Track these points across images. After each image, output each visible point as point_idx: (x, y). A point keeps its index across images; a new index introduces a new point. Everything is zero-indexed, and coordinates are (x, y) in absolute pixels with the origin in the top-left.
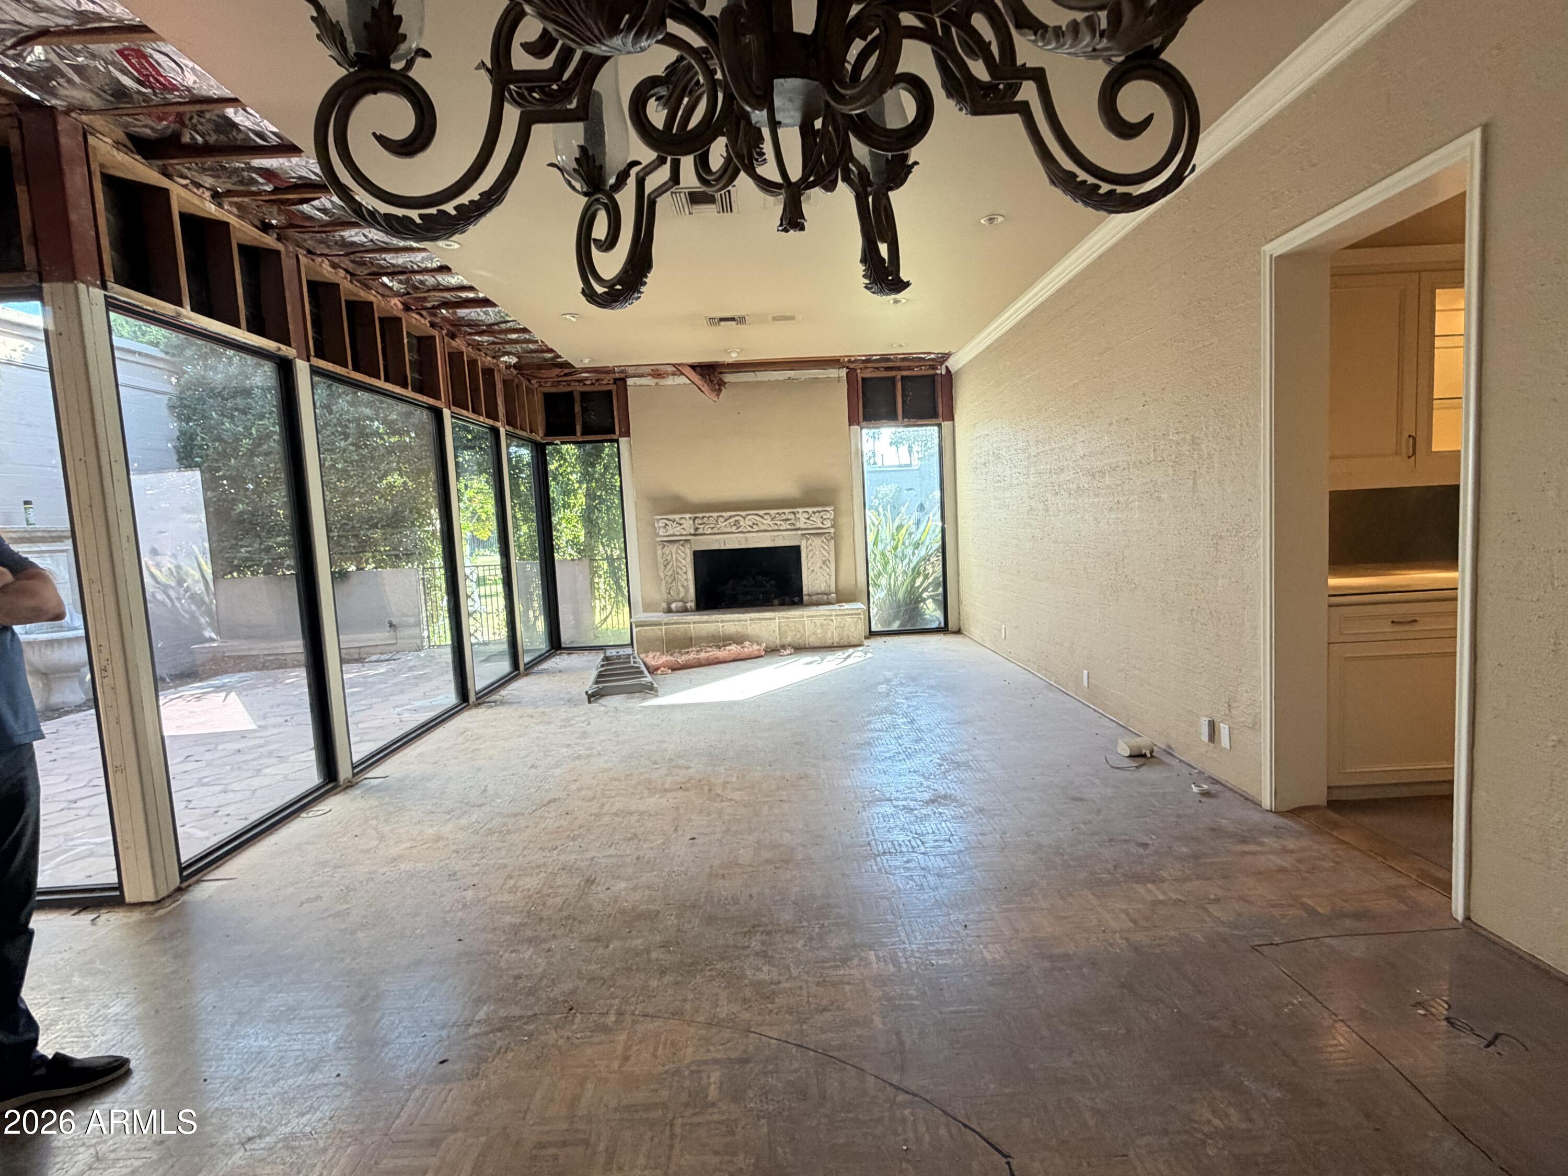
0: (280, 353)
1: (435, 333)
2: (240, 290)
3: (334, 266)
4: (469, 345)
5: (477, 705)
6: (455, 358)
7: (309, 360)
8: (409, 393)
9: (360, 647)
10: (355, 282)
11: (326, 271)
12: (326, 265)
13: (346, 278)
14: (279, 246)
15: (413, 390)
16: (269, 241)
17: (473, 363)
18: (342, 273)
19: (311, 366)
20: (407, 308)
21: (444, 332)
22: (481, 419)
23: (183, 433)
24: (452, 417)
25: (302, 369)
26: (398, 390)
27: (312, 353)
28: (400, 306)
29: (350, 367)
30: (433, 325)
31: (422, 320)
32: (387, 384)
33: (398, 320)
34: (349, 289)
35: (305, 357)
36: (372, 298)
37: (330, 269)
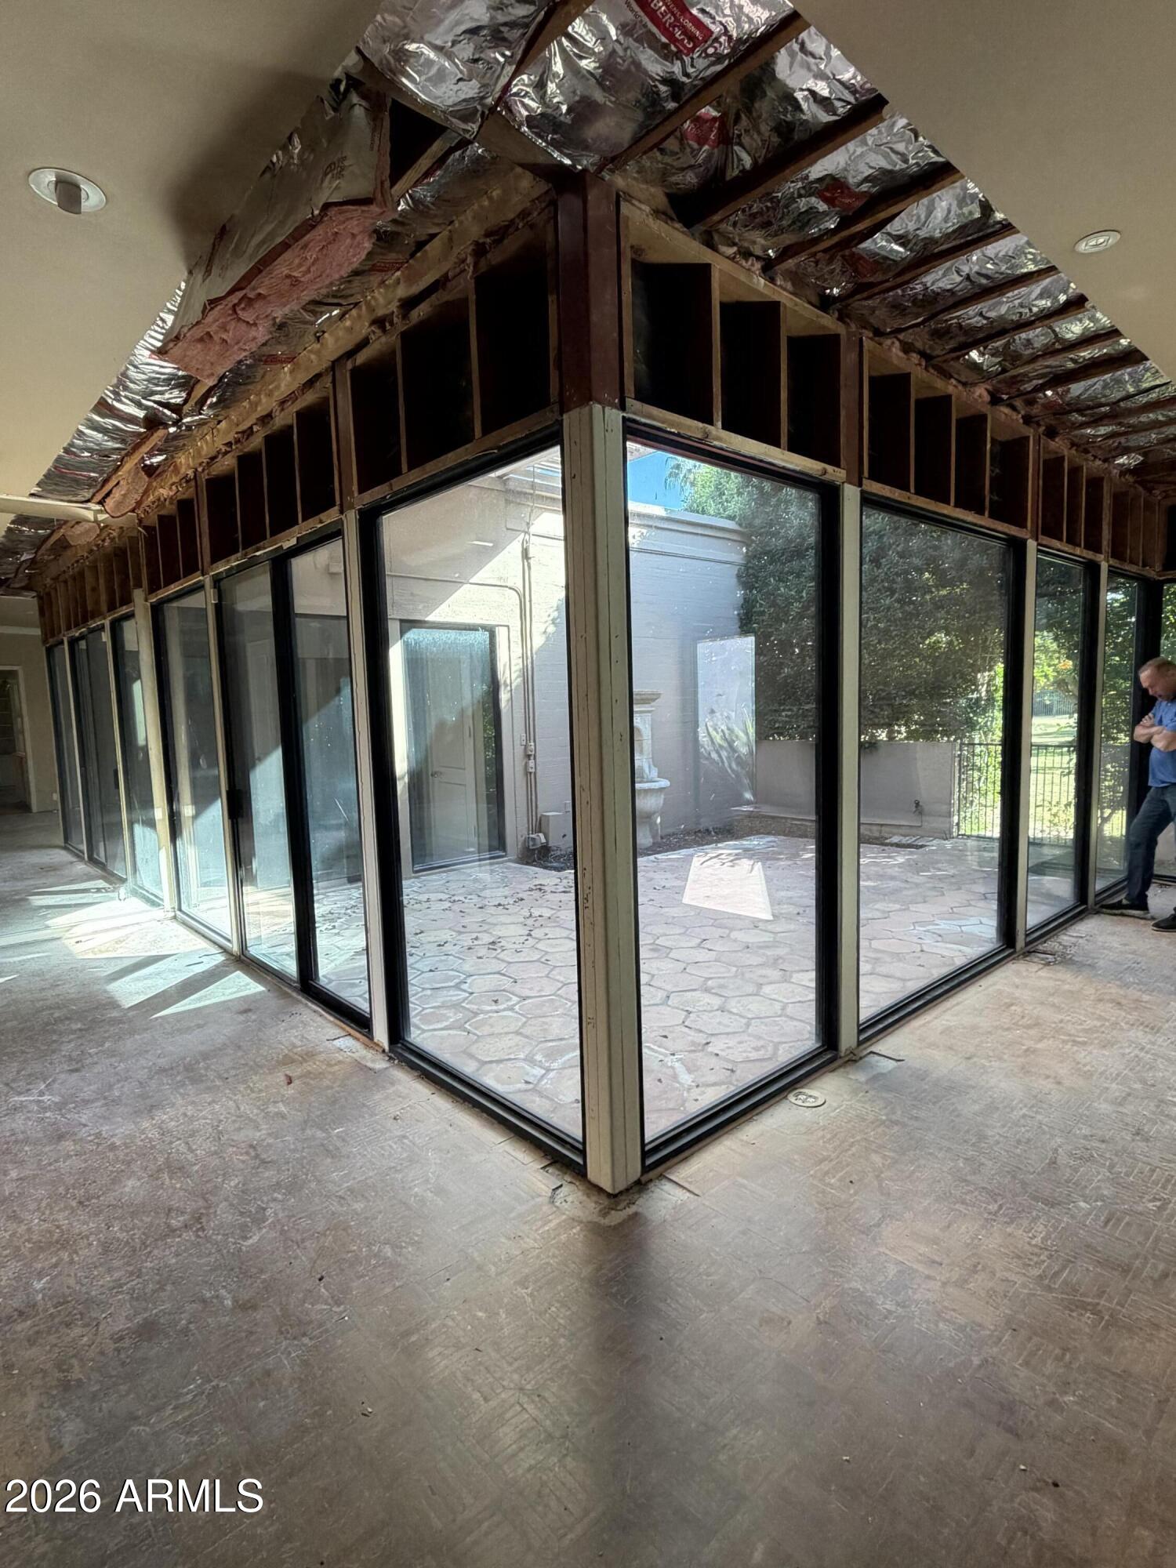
0: (827, 477)
1: (1029, 432)
2: (784, 395)
3: (907, 348)
4: (1073, 444)
5: (1028, 953)
6: (1053, 466)
7: (860, 485)
8: (984, 521)
9: (882, 825)
10: (932, 371)
11: (895, 358)
12: (896, 350)
13: (920, 365)
14: (839, 328)
15: (991, 516)
16: (828, 322)
17: (1075, 471)
18: (915, 358)
19: (862, 492)
20: (995, 400)
21: (1042, 429)
22: (1078, 551)
23: (746, 600)
24: (1039, 551)
25: (851, 496)
26: (970, 517)
27: (866, 474)
28: (987, 398)
29: (912, 490)
30: (1028, 420)
31: (1014, 415)
32: (958, 510)
33: (983, 418)
34: (924, 380)
35: (856, 480)
36: (951, 389)
37: (901, 354)
